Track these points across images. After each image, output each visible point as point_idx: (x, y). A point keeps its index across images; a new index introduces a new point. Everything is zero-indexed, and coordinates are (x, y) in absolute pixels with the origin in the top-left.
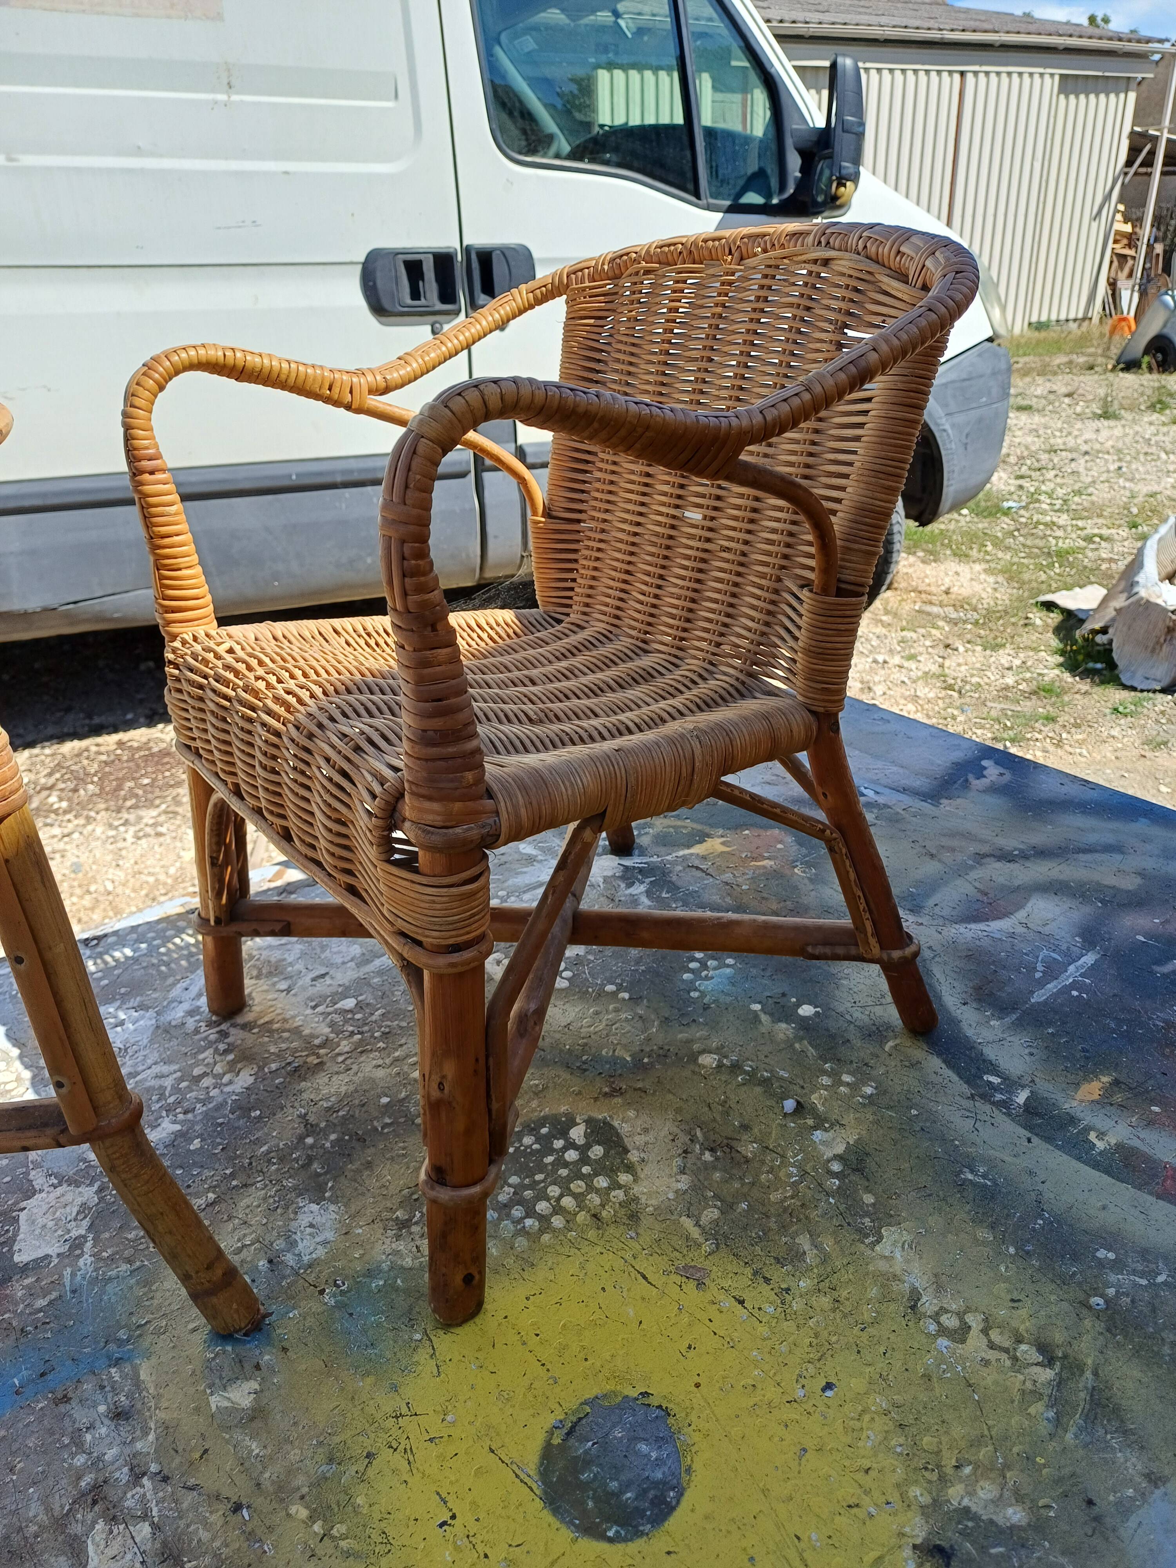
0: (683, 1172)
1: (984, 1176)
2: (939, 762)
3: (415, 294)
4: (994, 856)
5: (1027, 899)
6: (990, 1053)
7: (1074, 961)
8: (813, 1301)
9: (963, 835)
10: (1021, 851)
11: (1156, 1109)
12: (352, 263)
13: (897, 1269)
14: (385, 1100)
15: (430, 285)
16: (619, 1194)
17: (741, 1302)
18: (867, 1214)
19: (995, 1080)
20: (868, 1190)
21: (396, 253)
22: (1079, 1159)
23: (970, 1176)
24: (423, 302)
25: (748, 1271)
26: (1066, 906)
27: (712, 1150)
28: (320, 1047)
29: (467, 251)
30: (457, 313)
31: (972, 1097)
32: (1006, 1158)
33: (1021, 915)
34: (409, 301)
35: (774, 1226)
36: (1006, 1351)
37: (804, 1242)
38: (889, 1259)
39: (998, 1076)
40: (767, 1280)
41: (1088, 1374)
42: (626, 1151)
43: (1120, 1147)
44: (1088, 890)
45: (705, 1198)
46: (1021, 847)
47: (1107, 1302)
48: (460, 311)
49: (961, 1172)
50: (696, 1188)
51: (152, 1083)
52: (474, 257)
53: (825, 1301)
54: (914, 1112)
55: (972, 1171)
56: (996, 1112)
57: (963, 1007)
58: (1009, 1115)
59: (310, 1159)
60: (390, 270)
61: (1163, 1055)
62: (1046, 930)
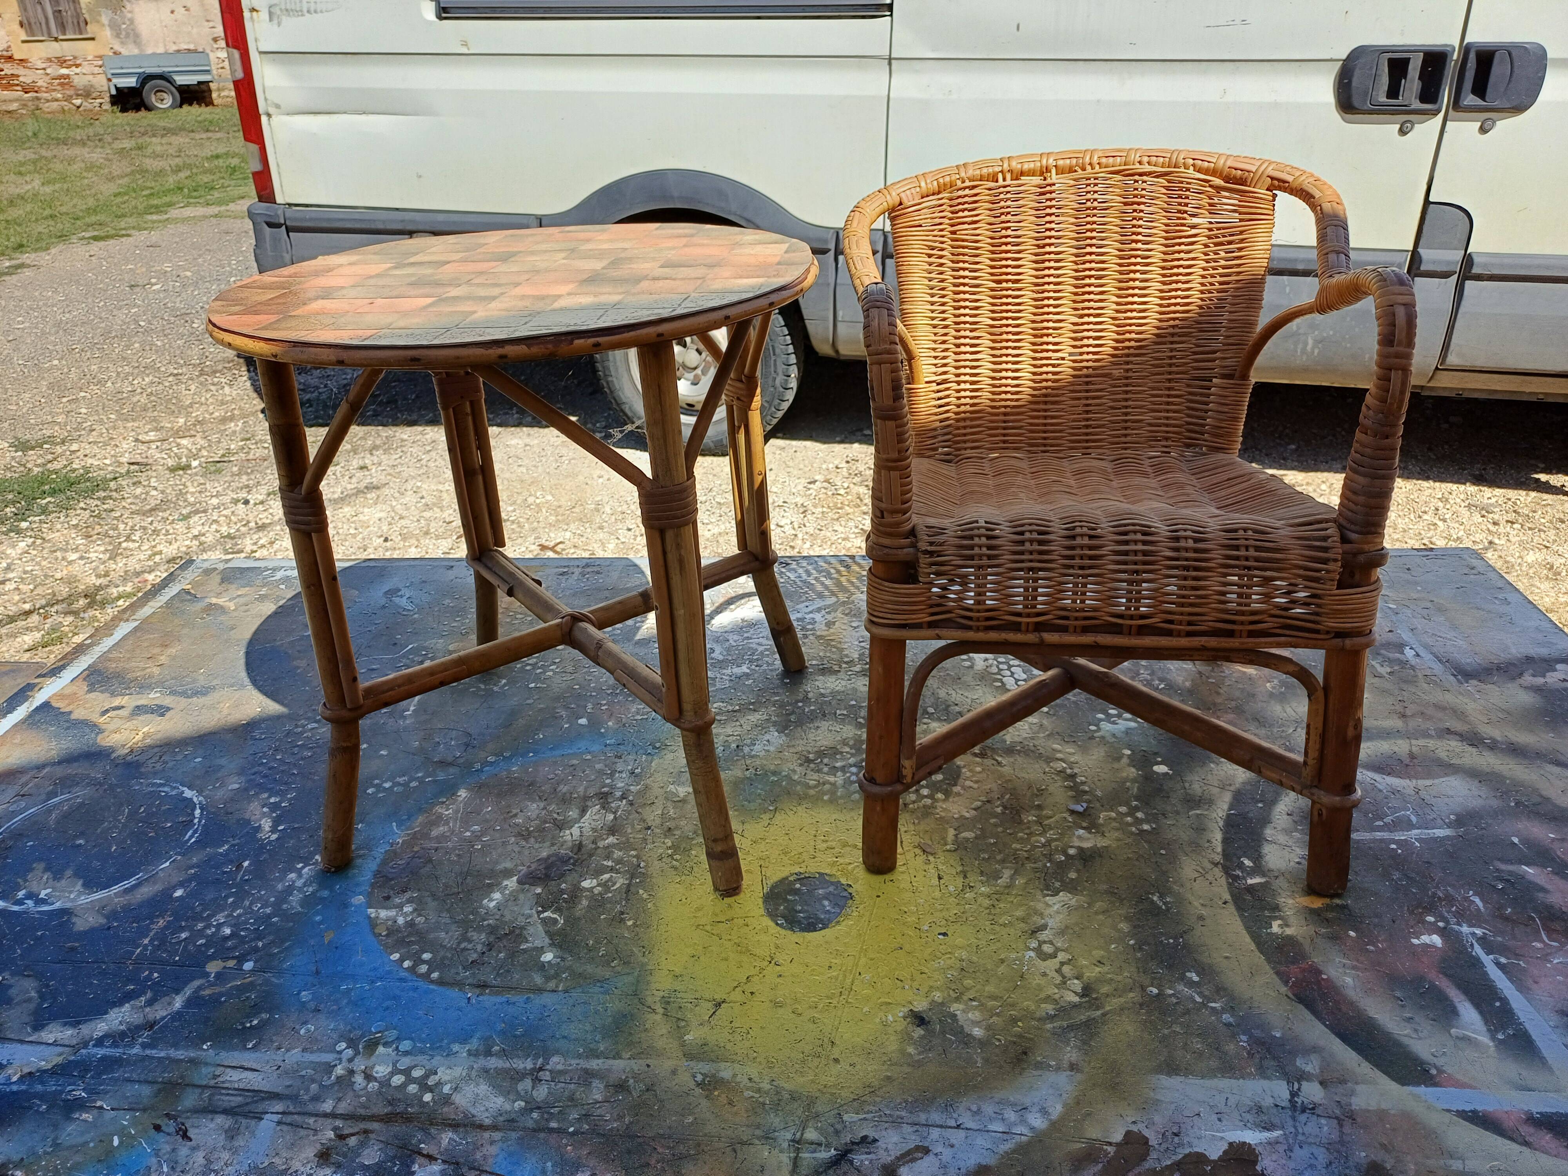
0: (975, 809)
1: (1164, 903)
2: (1514, 651)
3: (1393, 92)
4: (1461, 735)
5: (1446, 775)
6: (1267, 849)
7: (1426, 828)
8: (980, 899)
9: (1455, 711)
10: (1494, 741)
11: (1352, 933)
12: (1331, 60)
13: (1047, 912)
14: (853, 703)
15: (1412, 84)
16: (929, 801)
17: (940, 878)
18: (1062, 881)
19: (1247, 863)
20: (1078, 871)
21: (1384, 50)
22: (1248, 928)
23: (1155, 898)
24: (1399, 101)
25: (960, 869)
26: (1476, 793)
27: (1005, 808)
28: (846, 663)
29: (1466, 50)
30: (1436, 113)
31: (1216, 865)
32: (1196, 904)
33: (1421, 783)
34: (1383, 99)
35: (999, 857)
36: (1064, 977)
37: (1007, 873)
38: (1048, 905)
39: (1254, 863)
40: (965, 877)
41: (1099, 1013)
42: (955, 785)
43: (1290, 938)
44: (1517, 792)
45: (975, 827)
46: (1499, 739)
47: (1158, 995)
48: (1439, 111)
49: (1153, 894)
50: (974, 820)
51: (754, 646)
52: (1472, 56)
53: (987, 902)
54: (1163, 852)
55: (1161, 897)
56: (1224, 879)
57: (1286, 817)
58: (1229, 884)
59: (793, 713)
60: (1371, 68)
61: (1411, 913)
62: (1433, 801)
